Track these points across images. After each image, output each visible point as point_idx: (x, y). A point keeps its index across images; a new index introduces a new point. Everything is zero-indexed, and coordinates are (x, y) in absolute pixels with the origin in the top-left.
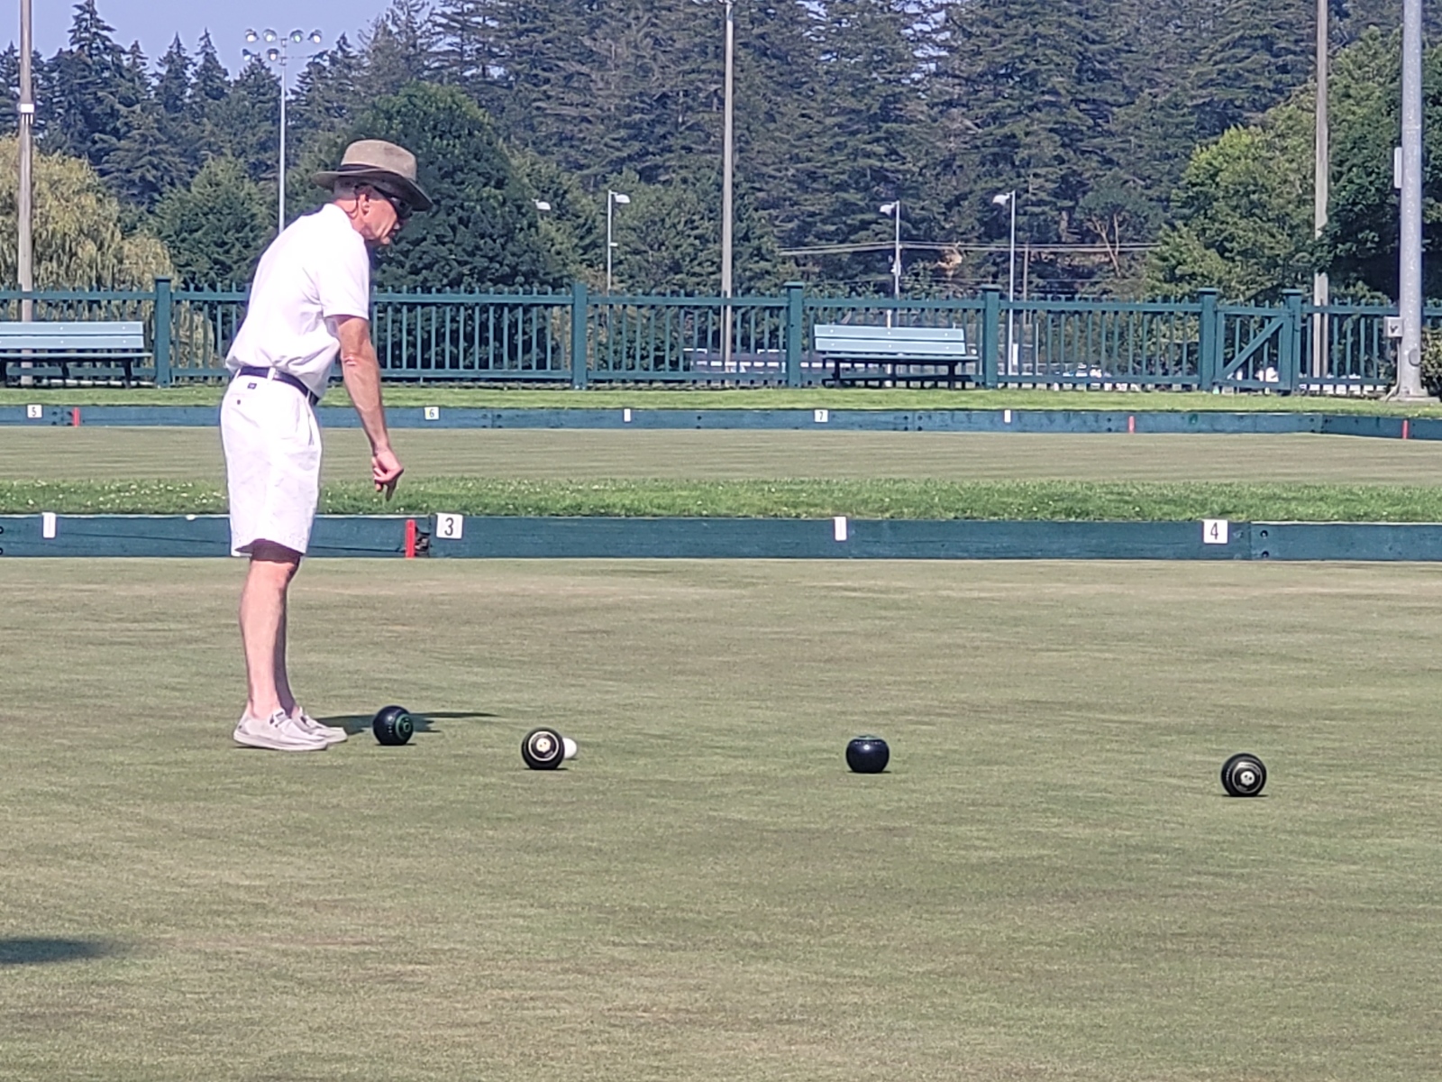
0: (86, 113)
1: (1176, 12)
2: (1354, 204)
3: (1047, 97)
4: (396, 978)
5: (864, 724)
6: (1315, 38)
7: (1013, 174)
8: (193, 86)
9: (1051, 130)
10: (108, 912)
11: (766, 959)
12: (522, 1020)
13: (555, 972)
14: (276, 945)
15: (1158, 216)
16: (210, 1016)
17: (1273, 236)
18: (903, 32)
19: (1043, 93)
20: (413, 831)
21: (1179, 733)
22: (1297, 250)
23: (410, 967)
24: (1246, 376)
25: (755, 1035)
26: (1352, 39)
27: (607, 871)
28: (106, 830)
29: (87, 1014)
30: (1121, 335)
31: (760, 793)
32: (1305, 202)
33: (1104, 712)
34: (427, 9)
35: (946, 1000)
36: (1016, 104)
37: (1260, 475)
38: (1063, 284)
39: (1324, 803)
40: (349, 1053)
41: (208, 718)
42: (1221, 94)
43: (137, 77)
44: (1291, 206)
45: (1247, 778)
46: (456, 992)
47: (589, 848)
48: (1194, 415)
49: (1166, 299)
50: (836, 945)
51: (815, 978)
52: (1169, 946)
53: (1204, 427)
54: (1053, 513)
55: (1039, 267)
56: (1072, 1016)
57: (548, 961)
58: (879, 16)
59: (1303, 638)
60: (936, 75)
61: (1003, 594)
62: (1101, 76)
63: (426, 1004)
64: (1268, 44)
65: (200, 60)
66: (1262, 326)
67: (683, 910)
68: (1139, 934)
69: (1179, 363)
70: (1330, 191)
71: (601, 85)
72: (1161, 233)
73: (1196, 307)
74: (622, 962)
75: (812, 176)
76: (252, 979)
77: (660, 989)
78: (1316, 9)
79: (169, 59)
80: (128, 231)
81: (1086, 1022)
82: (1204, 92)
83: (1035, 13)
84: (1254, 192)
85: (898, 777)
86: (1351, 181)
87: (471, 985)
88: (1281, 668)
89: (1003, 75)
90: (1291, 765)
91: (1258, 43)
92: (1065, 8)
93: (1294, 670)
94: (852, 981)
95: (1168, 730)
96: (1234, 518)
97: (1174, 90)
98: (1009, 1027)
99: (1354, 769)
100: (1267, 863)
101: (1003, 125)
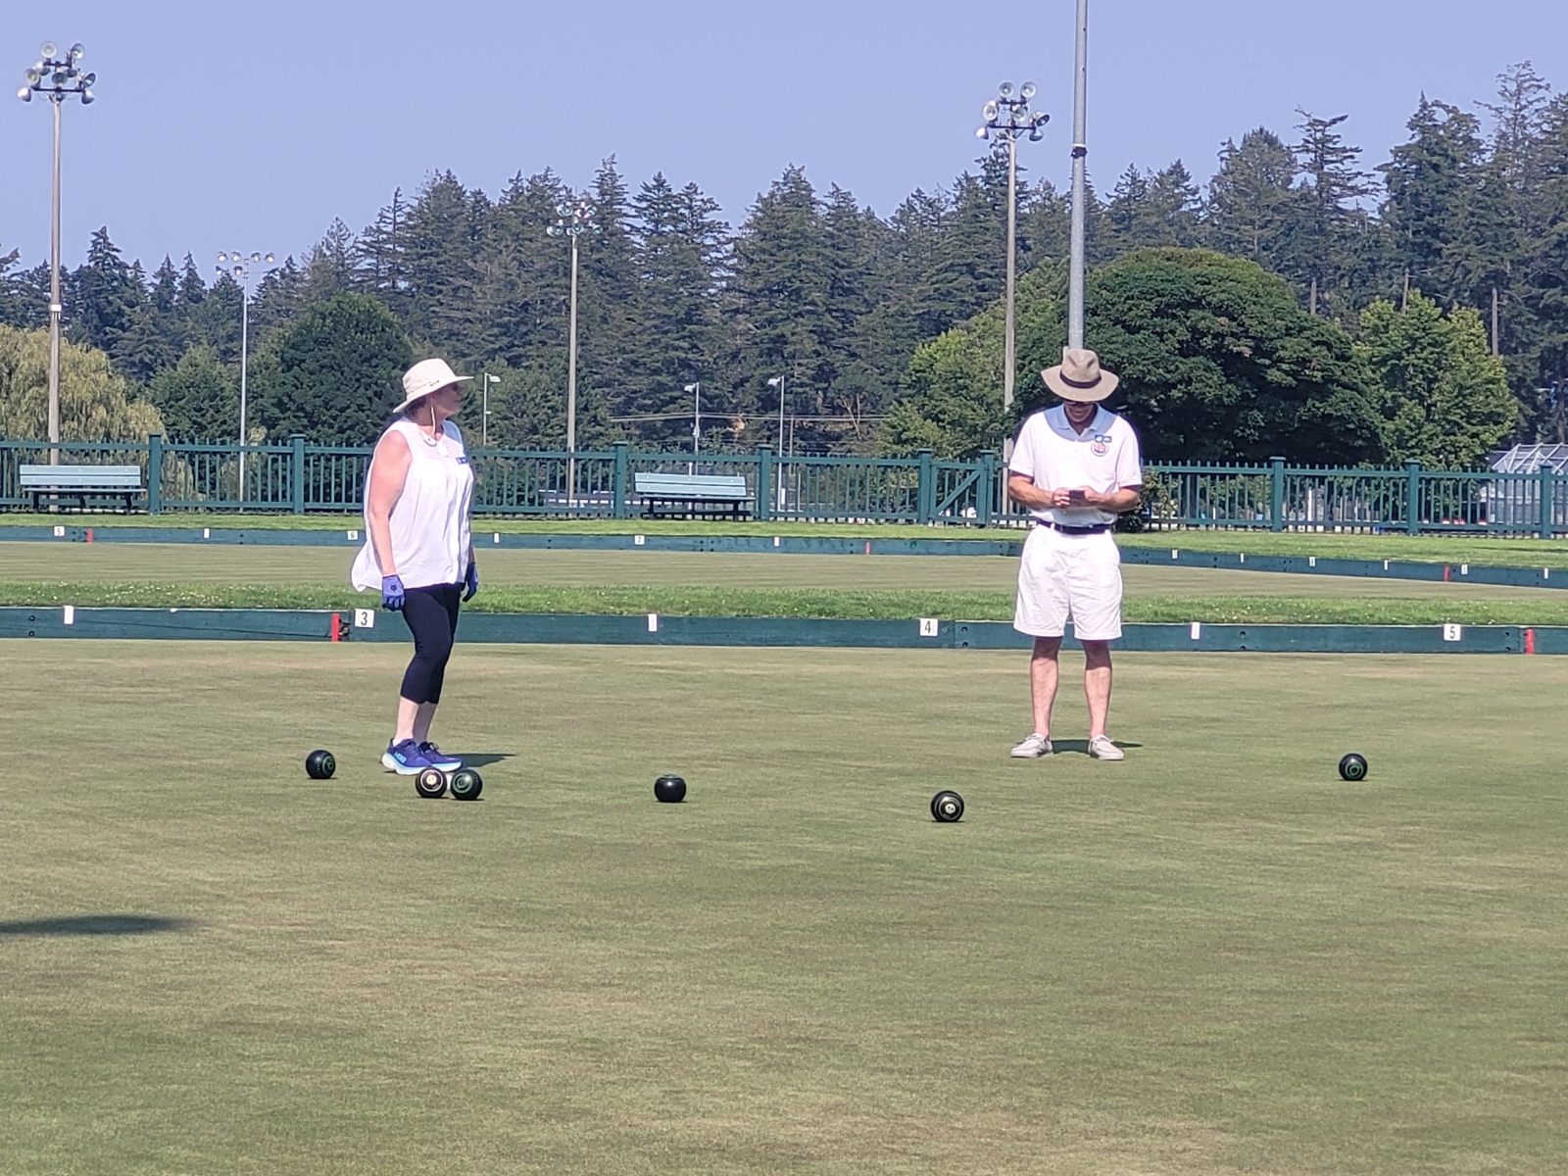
0: (99, 312)
1: (904, 246)
2: (1034, 387)
3: (808, 307)
4: (320, 950)
5: (668, 766)
6: (1006, 267)
7: (783, 364)
8: (179, 293)
9: (811, 331)
10: (108, 900)
11: (593, 939)
12: (413, 982)
13: (438, 947)
14: (232, 925)
15: (889, 395)
16: (182, 978)
17: (974, 410)
18: (702, 258)
19: (805, 304)
20: (334, 842)
21: (900, 775)
22: (991, 422)
23: (331, 943)
24: (952, 514)
25: (584, 995)
26: (1033, 267)
27: (477, 873)
28: (108, 839)
29: (91, 976)
30: (861, 483)
31: (590, 816)
32: (997, 386)
33: (845, 759)
34: (352, 238)
35: (726, 970)
36: (785, 312)
37: (962, 586)
38: (818, 445)
39: (1007, 828)
40: (285, 1005)
41: (184, 758)
42: (936, 307)
43: (137, 285)
44: (987, 389)
45: (950, 809)
46: (364, 961)
47: (464, 856)
48: (914, 542)
49: (894, 456)
50: (645, 929)
51: (629, 953)
52: (891, 931)
53: (922, 550)
54: (809, 613)
55: (802, 432)
56: (818, 982)
57: (433, 939)
58: (685, 246)
59: (994, 706)
60: (727, 290)
61: (772, 672)
62: (849, 292)
63: (342, 970)
64: (971, 269)
65: (184, 274)
66: (965, 477)
67: (532, 902)
68: (868, 923)
69: (904, 503)
70: (1015, 379)
71: (480, 295)
72: (891, 407)
73: (916, 462)
74: (487, 940)
75: (635, 363)
76: (213, 950)
77: (515, 961)
78: (1007, 244)
79: (161, 273)
80: (131, 399)
81: (829, 987)
82: (924, 304)
83: (799, 245)
84: (960, 378)
85: (693, 806)
86: (1031, 371)
87: (376, 956)
88: (975, 729)
89: (776, 291)
90: (982, 799)
91: (964, 269)
92: (823, 242)
93: (985, 730)
94: (657, 955)
95: (893, 773)
96: (942, 617)
97: (902, 303)
98: (773, 990)
99: (1029, 803)
100: (965, 871)
101: (776, 327)
